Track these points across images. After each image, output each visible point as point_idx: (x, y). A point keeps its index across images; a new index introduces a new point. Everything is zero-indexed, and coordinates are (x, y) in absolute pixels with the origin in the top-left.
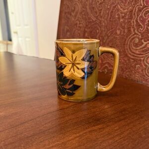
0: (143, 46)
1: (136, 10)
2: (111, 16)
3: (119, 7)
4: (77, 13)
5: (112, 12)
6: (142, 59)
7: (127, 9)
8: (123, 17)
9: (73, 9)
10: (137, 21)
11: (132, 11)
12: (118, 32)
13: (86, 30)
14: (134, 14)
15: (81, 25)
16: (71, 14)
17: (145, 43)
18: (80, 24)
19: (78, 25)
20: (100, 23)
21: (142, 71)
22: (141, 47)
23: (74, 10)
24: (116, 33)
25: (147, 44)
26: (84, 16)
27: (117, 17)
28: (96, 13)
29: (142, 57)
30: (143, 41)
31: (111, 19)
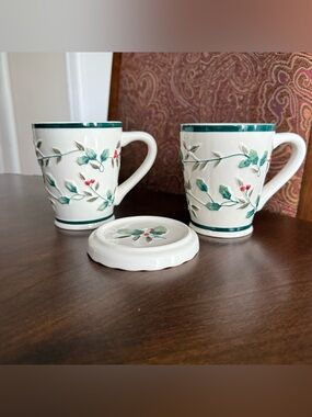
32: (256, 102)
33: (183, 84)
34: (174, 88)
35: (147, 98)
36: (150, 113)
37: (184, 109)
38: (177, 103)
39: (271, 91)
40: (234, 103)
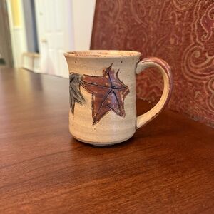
0: (207, 62)
1: (198, 6)
2: (163, 16)
3: (175, 3)
4: (116, 12)
5: (164, 11)
6: (205, 82)
7: (186, 6)
8: (179, 19)
9: (111, 6)
10: (199, 24)
11: (193, 8)
12: (172, 41)
13: (128, 37)
14: (196, 14)
15: (122, 31)
16: (108, 15)
17: (210, 58)
18: (120, 28)
19: (117, 31)
20: (147, 27)
21: (204, 101)
22: (203, 64)
23: (113, 9)
24: (169, 43)
25: (212, 60)
26: (126, 17)
27: (171, 18)
28: (142, 12)
29: (205, 80)
30: (207, 54)
31: (163, 22)
32: (191, 19)
33: (139, 5)
34: (132, 9)
35: (115, 17)
36: (116, 29)
37: (138, 25)
38: (134, 21)
39: (204, 8)
40: (174, 20)
